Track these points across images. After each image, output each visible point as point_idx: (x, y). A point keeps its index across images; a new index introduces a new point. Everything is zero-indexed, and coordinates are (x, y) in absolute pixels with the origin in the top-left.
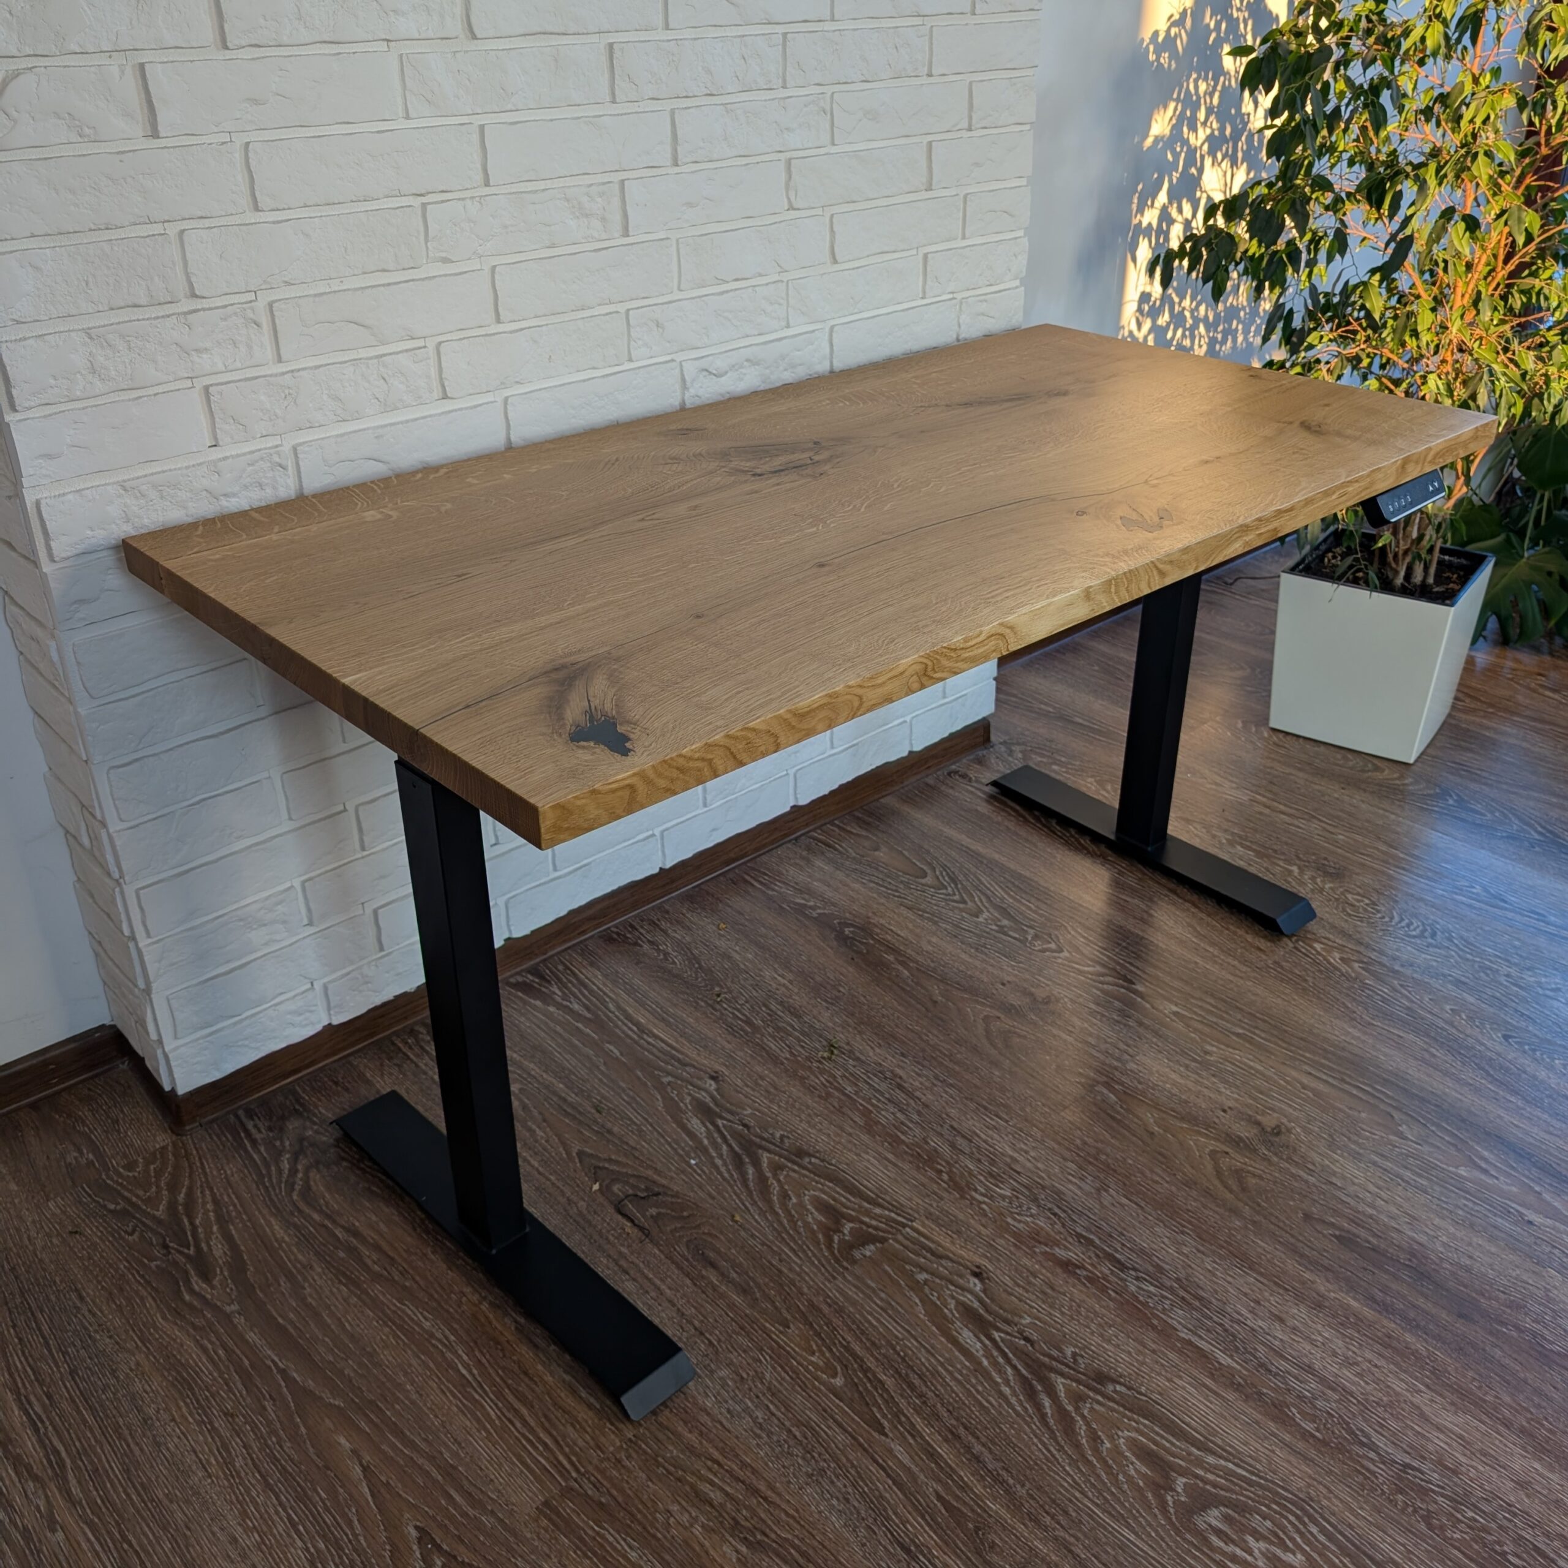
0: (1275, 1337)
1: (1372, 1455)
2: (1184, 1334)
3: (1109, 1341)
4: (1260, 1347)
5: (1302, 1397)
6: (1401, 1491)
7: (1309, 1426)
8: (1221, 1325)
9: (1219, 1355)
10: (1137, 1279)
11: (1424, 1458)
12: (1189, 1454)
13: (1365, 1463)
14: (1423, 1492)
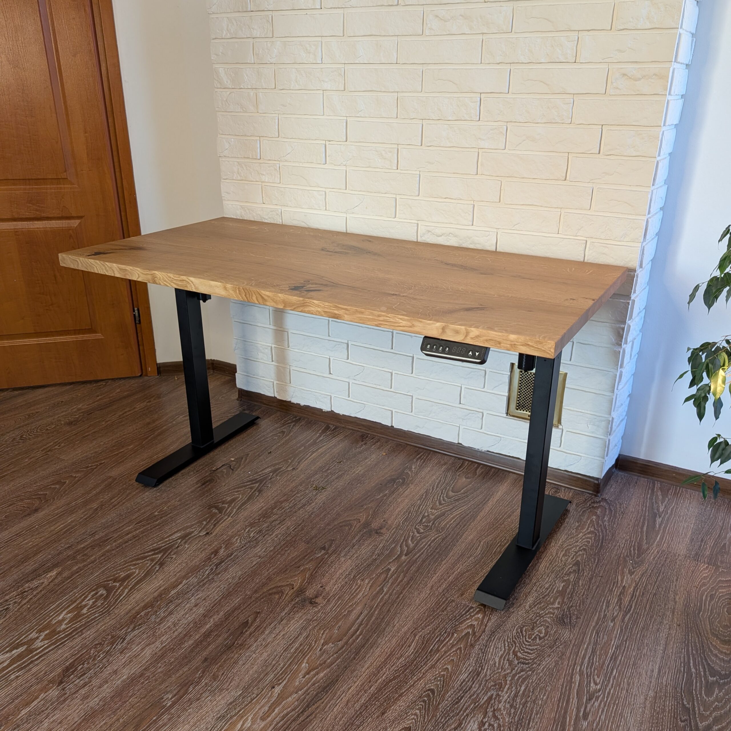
0: (186, 604)
1: (129, 630)
2: (184, 582)
3: (179, 564)
4: (180, 601)
5: (156, 612)
6: (112, 637)
7: (142, 614)
8: (191, 590)
9: (175, 591)
10: (212, 569)
11: (128, 644)
12: (129, 586)
13: (126, 628)
14: (112, 643)
